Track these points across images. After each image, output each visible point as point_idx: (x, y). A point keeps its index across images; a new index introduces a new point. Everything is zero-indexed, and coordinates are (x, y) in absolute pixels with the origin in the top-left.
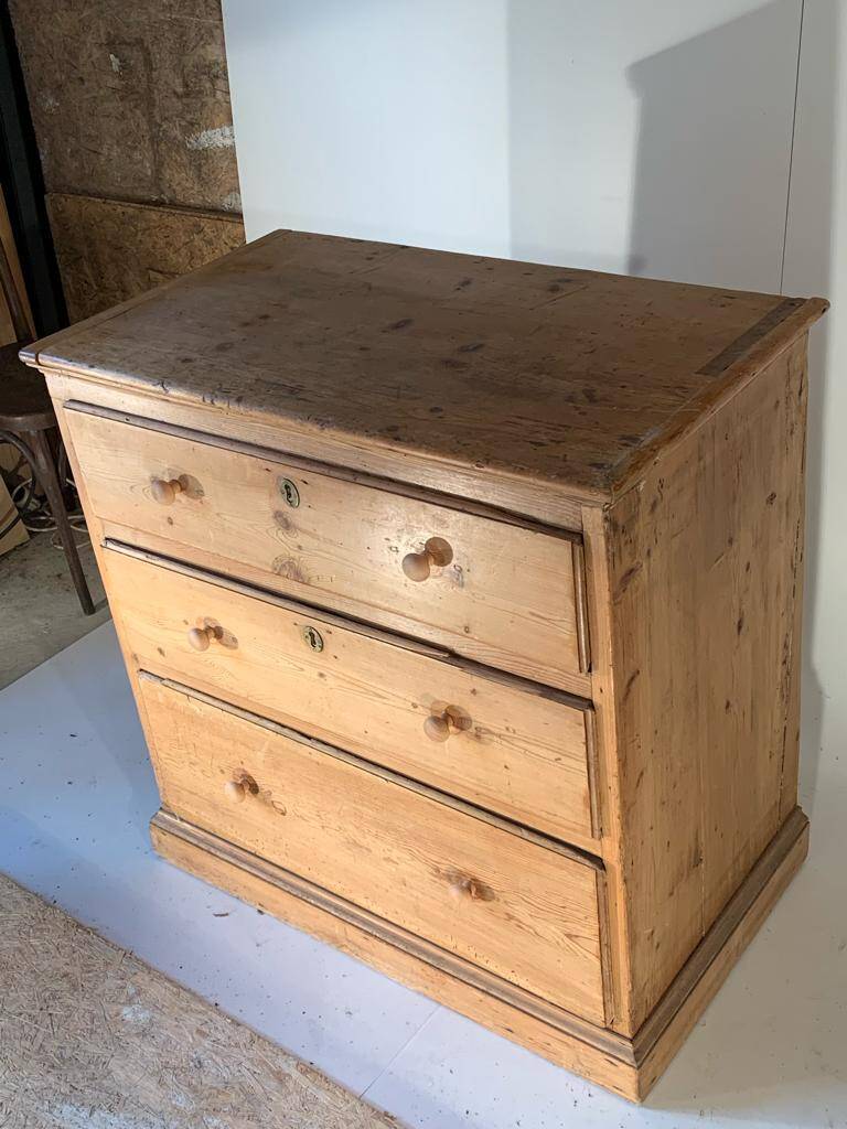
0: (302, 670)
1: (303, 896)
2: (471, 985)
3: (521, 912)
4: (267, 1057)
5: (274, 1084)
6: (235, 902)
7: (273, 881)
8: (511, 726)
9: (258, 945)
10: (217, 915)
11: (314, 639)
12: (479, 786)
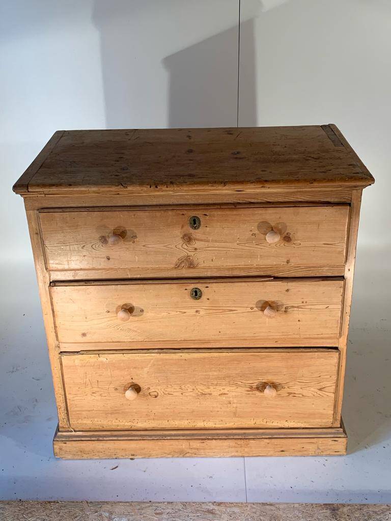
0: (185, 313)
1: (162, 438)
2: (263, 438)
3: (296, 389)
4: (197, 508)
5: (211, 515)
6: (116, 460)
7: (143, 438)
8: (305, 300)
9: (145, 471)
10: (113, 469)
11: (196, 294)
12: (283, 335)
